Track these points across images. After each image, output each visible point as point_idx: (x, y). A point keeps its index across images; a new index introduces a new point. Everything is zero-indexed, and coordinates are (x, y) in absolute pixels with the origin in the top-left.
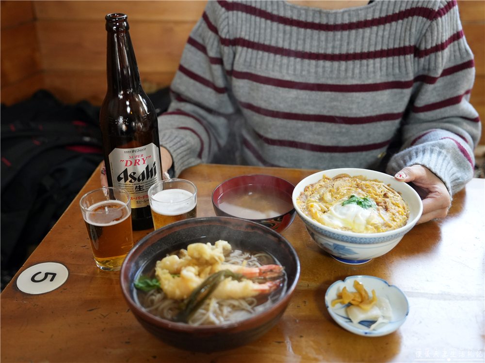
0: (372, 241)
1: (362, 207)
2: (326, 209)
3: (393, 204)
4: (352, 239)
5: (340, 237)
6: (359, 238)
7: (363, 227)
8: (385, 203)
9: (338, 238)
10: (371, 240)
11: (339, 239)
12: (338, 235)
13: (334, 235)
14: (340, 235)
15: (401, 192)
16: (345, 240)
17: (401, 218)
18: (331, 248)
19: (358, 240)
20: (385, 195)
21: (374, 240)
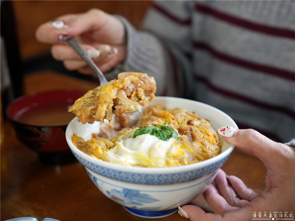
0: (176, 179)
1: (161, 139)
2: (112, 144)
3: (202, 132)
4: (147, 178)
5: (130, 177)
6: (156, 175)
7: (163, 162)
8: (191, 130)
9: (127, 178)
10: (174, 177)
11: (129, 179)
12: (126, 173)
13: (121, 175)
14: (129, 173)
15: (209, 119)
16: (137, 180)
17: (213, 149)
18: (121, 196)
19: (156, 178)
20: (189, 123)
21: (179, 176)
